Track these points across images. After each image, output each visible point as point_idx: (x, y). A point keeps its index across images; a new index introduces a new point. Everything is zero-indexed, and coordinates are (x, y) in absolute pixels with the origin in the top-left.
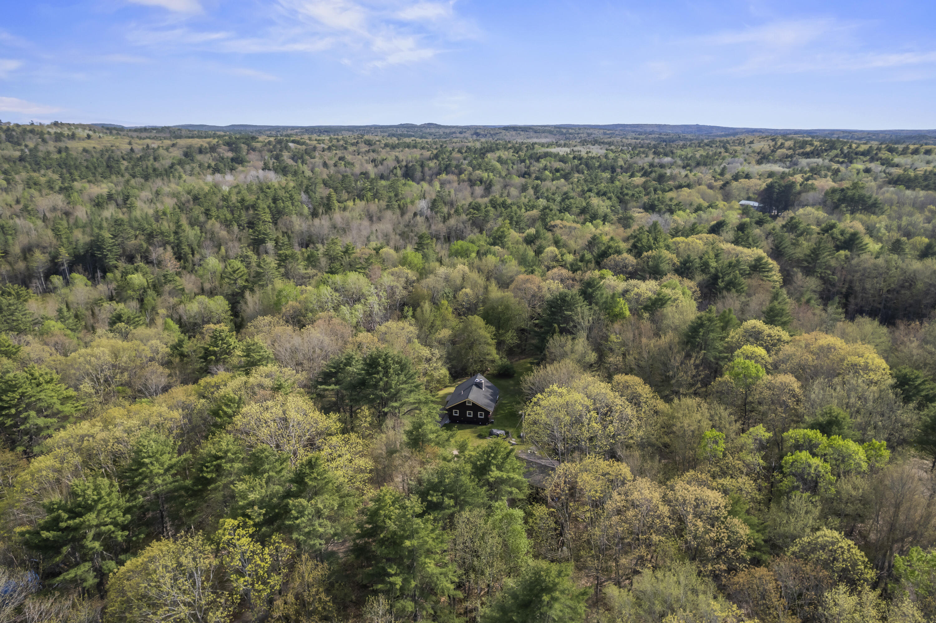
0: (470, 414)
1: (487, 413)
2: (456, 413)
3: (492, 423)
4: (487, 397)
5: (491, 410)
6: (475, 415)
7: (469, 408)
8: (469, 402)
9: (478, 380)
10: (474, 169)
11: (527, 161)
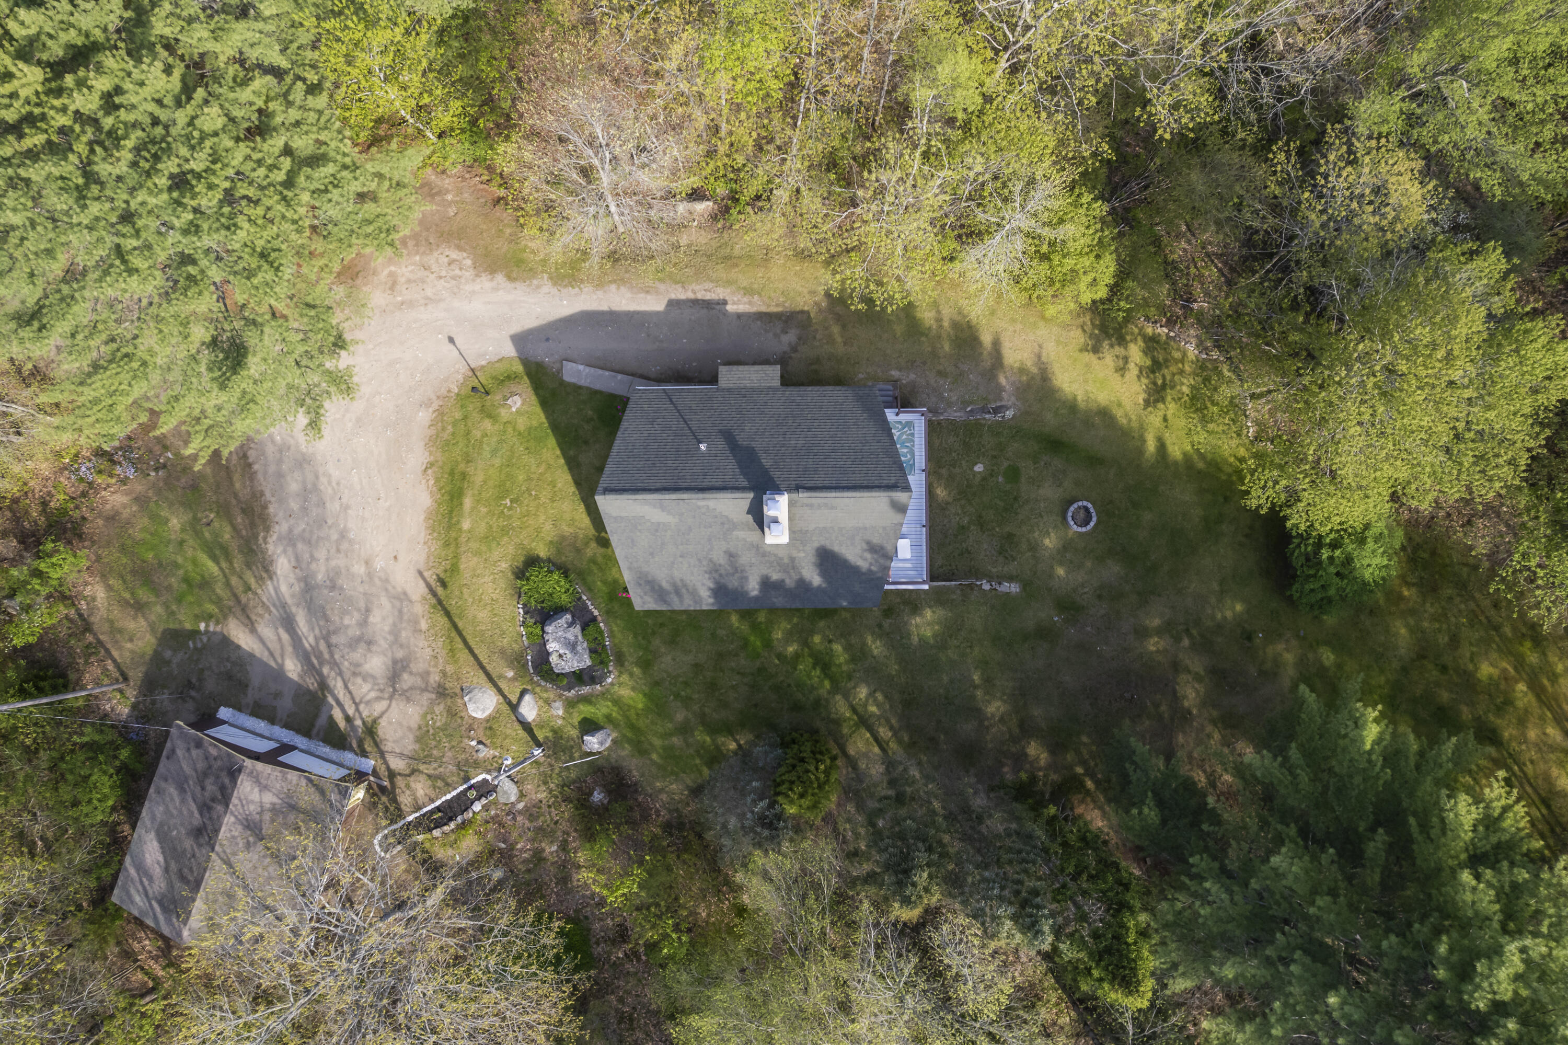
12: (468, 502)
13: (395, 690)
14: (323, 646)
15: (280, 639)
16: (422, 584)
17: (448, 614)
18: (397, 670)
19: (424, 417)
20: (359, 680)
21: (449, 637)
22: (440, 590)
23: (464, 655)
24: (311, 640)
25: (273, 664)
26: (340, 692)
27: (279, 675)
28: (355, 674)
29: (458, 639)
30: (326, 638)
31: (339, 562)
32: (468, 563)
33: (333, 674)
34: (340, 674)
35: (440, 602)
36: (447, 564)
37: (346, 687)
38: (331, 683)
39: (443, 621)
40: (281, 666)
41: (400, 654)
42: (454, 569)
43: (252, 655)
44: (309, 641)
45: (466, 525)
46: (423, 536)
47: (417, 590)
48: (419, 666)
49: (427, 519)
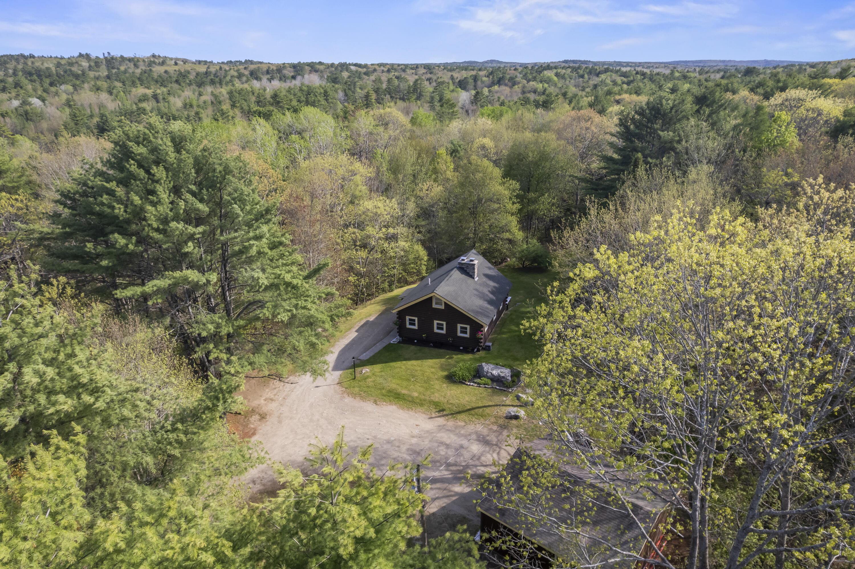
0: (440, 327)
1: (477, 327)
2: (412, 323)
3: (487, 349)
4: (482, 296)
5: (485, 322)
6: (452, 329)
7: (439, 314)
8: (439, 302)
9: (465, 259)
10: (528, 81)
11: (586, 76)
12: (404, 392)
13: (496, 445)
14: (454, 468)
15: (439, 489)
16: (439, 419)
17: (459, 412)
18: (484, 441)
19: (348, 400)
20: (483, 458)
21: (473, 415)
22: (445, 413)
23: (488, 410)
24: (446, 473)
25: (454, 498)
26: (489, 470)
27: (463, 497)
28: (479, 459)
29: (476, 410)
30: (448, 465)
31: (404, 448)
32: (436, 397)
33: (474, 469)
34: (476, 466)
35: (452, 414)
36: (432, 407)
37: (486, 466)
38: (480, 472)
39: (463, 416)
40: (457, 494)
41: (474, 437)
42: (436, 404)
43: (443, 508)
44: (446, 474)
45: (415, 394)
46: (411, 413)
47: (441, 421)
48: (485, 432)
49: (403, 409)
